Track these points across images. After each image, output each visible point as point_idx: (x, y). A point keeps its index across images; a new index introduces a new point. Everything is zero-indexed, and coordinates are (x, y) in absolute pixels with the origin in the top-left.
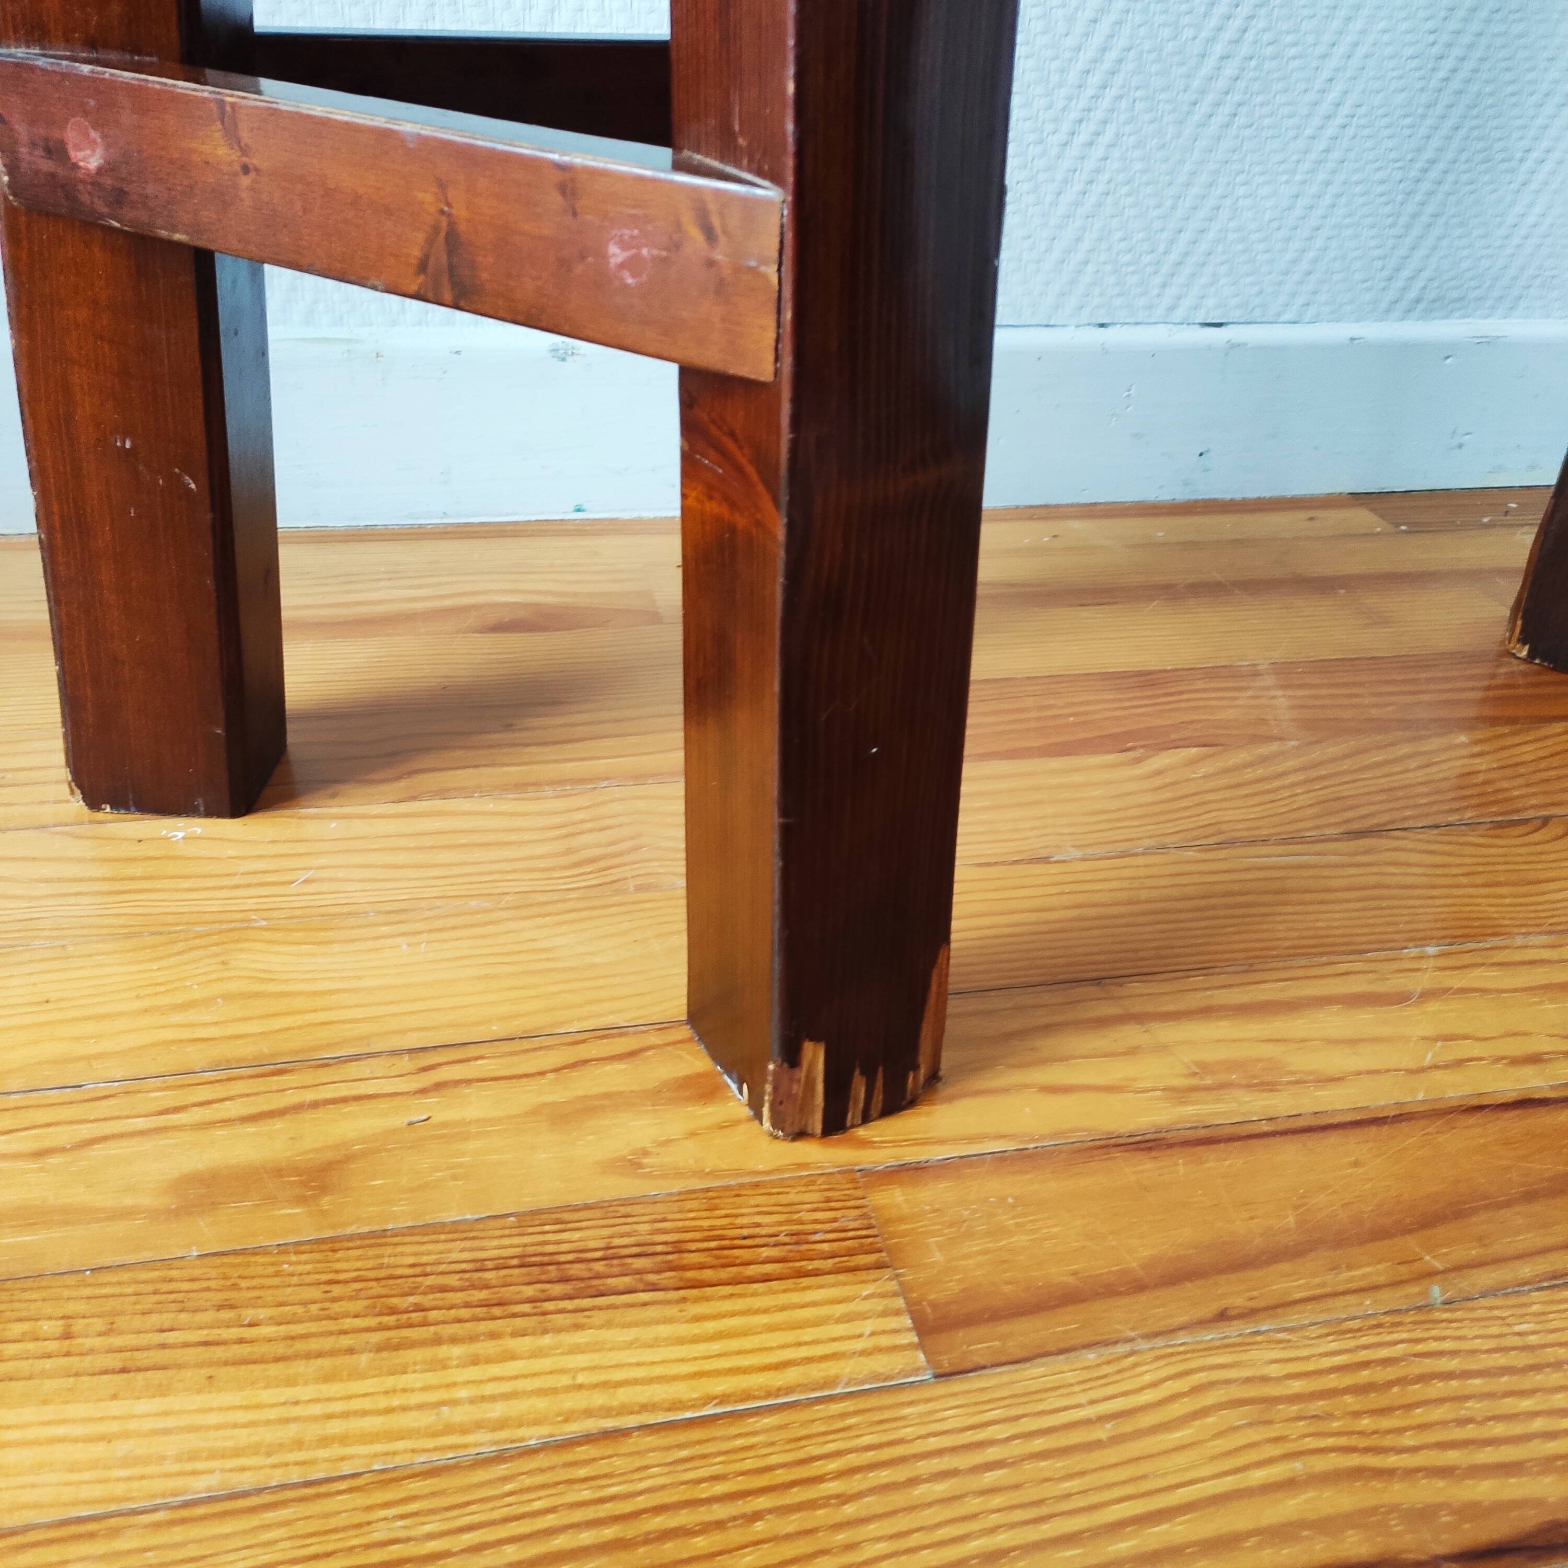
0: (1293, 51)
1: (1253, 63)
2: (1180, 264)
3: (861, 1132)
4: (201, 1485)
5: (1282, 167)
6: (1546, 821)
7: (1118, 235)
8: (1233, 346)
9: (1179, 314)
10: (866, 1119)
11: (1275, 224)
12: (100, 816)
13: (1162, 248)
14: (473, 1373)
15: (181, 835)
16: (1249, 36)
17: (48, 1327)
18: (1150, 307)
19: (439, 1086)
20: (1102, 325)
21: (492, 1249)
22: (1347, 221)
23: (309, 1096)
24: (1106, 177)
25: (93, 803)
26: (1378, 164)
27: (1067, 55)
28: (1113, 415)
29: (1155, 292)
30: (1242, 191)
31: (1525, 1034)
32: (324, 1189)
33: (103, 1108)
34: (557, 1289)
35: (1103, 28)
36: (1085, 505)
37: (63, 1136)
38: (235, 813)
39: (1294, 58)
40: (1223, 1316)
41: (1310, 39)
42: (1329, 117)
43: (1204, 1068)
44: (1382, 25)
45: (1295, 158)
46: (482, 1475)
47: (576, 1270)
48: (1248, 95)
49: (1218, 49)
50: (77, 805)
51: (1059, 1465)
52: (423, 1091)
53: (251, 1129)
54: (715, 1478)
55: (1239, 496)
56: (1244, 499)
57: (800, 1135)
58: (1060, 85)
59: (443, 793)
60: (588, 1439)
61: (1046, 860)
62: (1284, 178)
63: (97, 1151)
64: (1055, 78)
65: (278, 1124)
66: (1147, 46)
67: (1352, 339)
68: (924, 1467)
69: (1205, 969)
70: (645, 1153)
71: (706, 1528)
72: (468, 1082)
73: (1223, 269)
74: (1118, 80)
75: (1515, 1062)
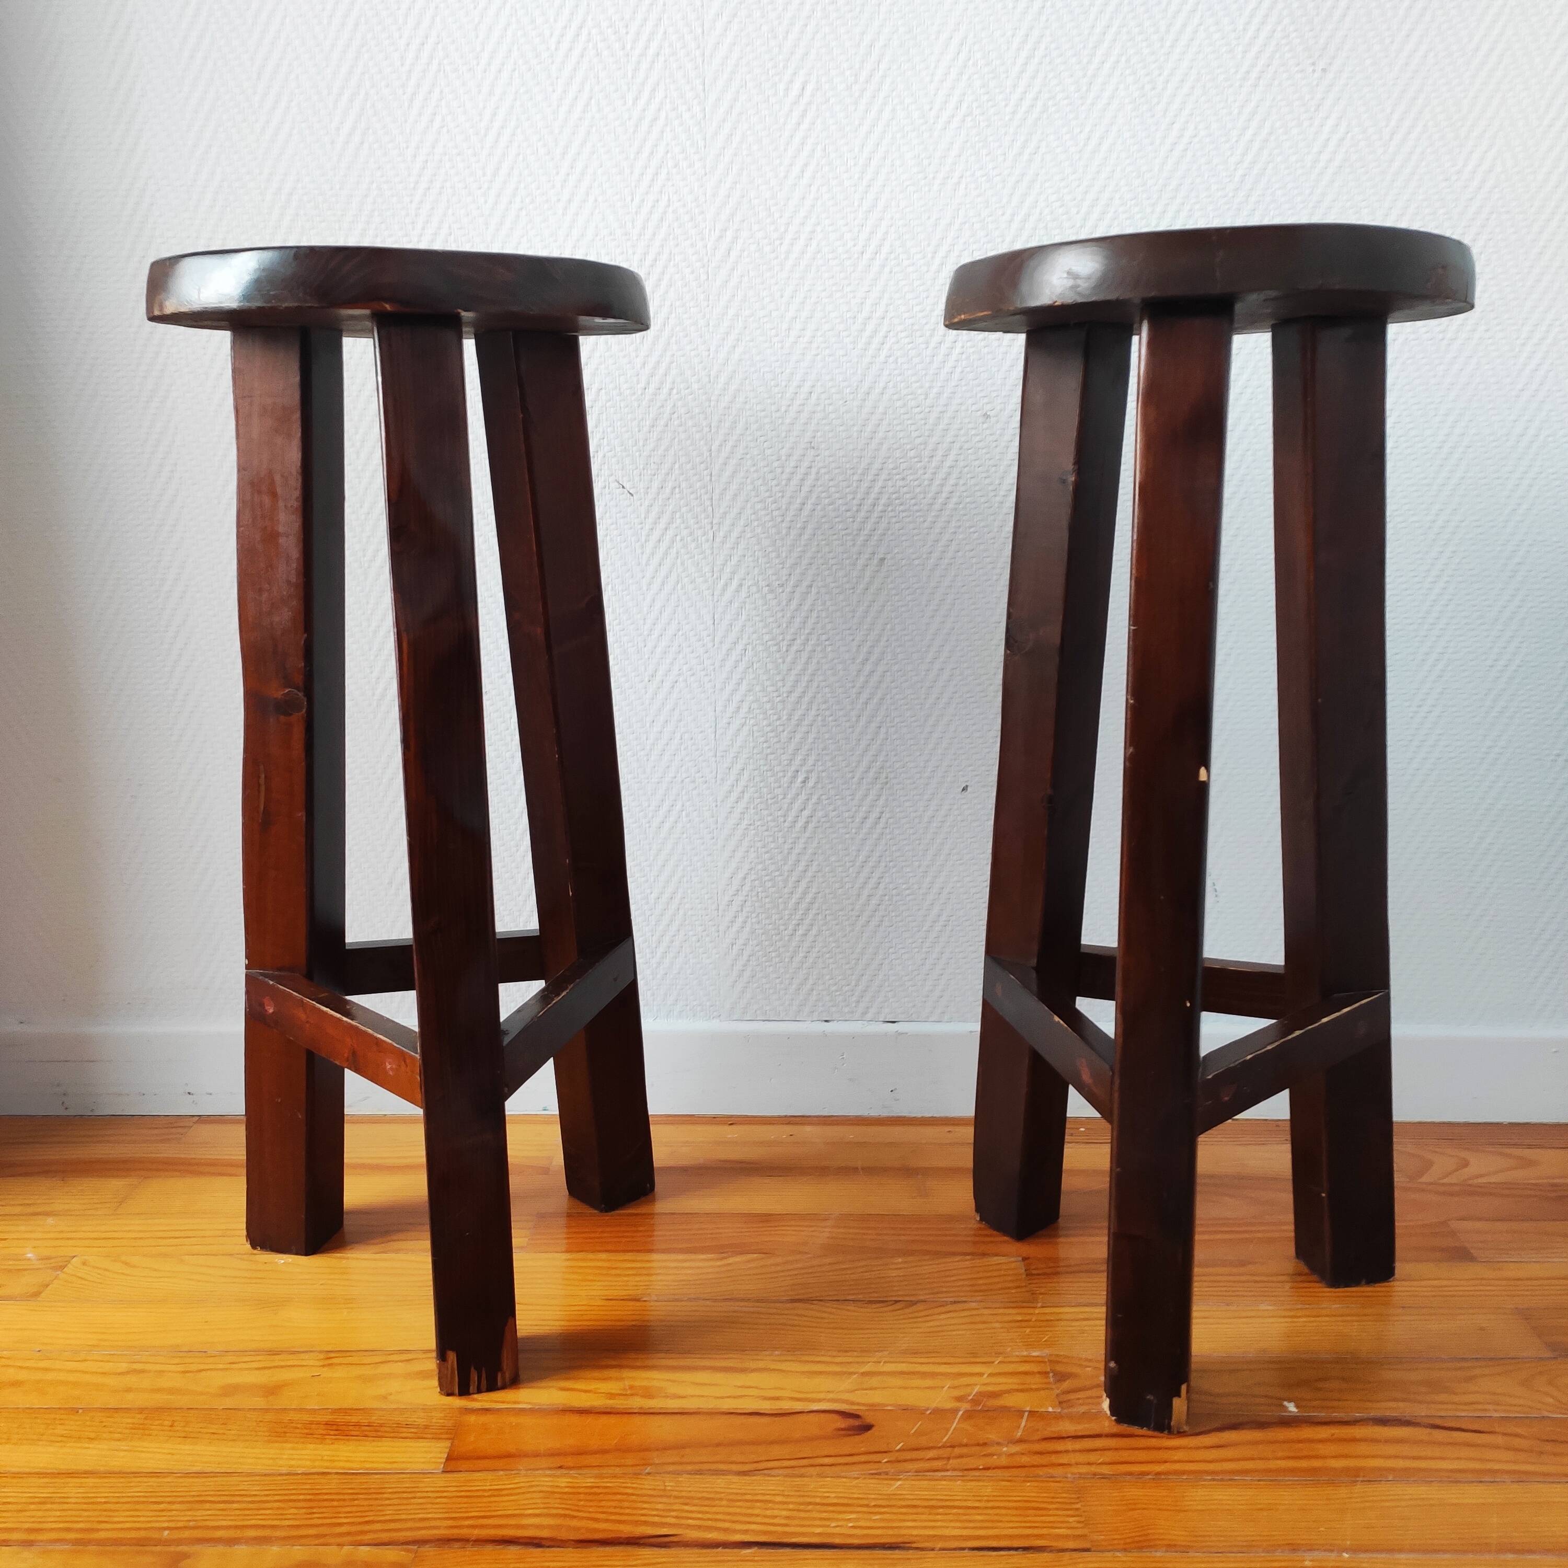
0: (907, 892)
1: (887, 898)
2: (865, 991)
3: (475, 1396)
4: (195, 1469)
5: (914, 945)
6: (896, 1302)
7: (828, 977)
8: (899, 1034)
9: (869, 1016)
10: (479, 1391)
11: (916, 973)
12: (255, 1252)
13: (853, 983)
14: (291, 1452)
15: (282, 1261)
16: (882, 886)
17: (166, 1423)
18: (852, 1012)
19: (330, 1365)
20: (826, 1021)
21: (318, 1418)
22: (957, 971)
23: (283, 1364)
24: (817, 949)
25: (254, 1246)
26: (968, 944)
27: (786, 896)
28: (836, 1068)
29: (854, 1005)
30: (893, 956)
31: (782, 1389)
32: (273, 1394)
33: (211, 1360)
34: (332, 1433)
35: (803, 884)
36: (825, 1117)
37: (194, 1367)
38: (306, 1255)
39: (909, 895)
40: (561, 1467)
41: (916, 886)
42: (935, 922)
43: (631, 1387)
44: (955, 879)
45: (920, 940)
46: (279, 1478)
47: (344, 1428)
48: (887, 913)
49: (866, 892)
50: (248, 1246)
51: (465, 1500)
52: (323, 1366)
53: (257, 1372)
54: (352, 1489)
55: (919, 1115)
56: (922, 1117)
57: (448, 1395)
58: (785, 909)
59: (397, 1251)
60: (318, 1474)
61: (638, 1300)
62: (916, 950)
63: (203, 1374)
64: (781, 907)
65: (266, 1372)
66: (827, 891)
67: (971, 1032)
68: (419, 1495)
69: (667, 1351)
70: (391, 1394)
71: (339, 1500)
72: (340, 1364)
73: (890, 994)
74: (816, 905)
75: (765, 1398)
